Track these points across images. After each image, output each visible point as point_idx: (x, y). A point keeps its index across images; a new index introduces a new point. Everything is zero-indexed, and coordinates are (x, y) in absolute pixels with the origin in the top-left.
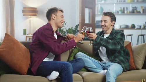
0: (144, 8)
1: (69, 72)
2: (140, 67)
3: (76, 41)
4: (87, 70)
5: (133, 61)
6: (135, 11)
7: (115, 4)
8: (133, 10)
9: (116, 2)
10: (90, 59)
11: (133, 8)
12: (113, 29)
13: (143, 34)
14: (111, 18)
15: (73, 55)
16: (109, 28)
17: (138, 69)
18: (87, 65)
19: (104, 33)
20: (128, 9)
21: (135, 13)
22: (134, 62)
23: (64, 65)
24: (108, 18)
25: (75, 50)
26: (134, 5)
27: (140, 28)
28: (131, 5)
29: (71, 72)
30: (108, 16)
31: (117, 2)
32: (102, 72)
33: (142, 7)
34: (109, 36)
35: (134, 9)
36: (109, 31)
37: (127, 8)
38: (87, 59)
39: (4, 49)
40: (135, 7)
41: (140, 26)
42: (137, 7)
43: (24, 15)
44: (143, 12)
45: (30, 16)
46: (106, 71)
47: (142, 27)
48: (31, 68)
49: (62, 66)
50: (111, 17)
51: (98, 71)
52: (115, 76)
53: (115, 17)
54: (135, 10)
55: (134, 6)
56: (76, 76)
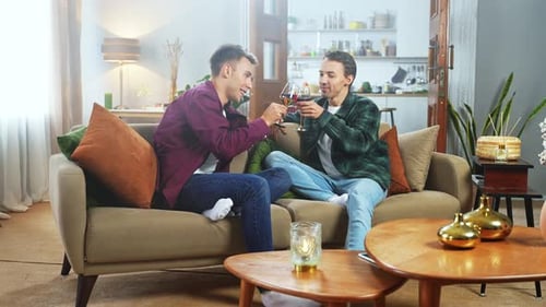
0: (387, 44)
1: (261, 200)
2: (421, 186)
3: (268, 123)
4: (297, 193)
5: (402, 171)
6: (368, 51)
7: (319, 34)
8: (362, 47)
9: (322, 28)
10: (302, 168)
11: (363, 42)
12: (350, 93)
13: (390, 106)
14: (346, 68)
15: (257, 158)
16: (338, 92)
17: (415, 190)
18: (296, 182)
19: (327, 104)
20: (351, 45)
21: (368, 56)
22: (405, 174)
23: (250, 182)
24: (338, 67)
25: (263, 146)
26: (366, 37)
27: (380, 92)
28: (357, 35)
29: (268, 200)
30: (338, 60)
31: (325, 27)
32: (335, 199)
33: (384, 41)
34: (340, 111)
35: (365, 45)
36: (340, 99)
37: (348, 44)
38: (296, 167)
39: (94, 145)
40: (368, 42)
41: (380, 88)
42: (370, 39)
43: (106, 58)
44: (387, 54)
45: (120, 62)
46: (345, 196)
47: (385, 89)
48: (161, 189)
49: (245, 185)
50: (344, 63)
51: (325, 196)
52: (371, 209)
53: (354, 63)
54: (368, 48)
55: (365, 40)
56: (277, 211)
